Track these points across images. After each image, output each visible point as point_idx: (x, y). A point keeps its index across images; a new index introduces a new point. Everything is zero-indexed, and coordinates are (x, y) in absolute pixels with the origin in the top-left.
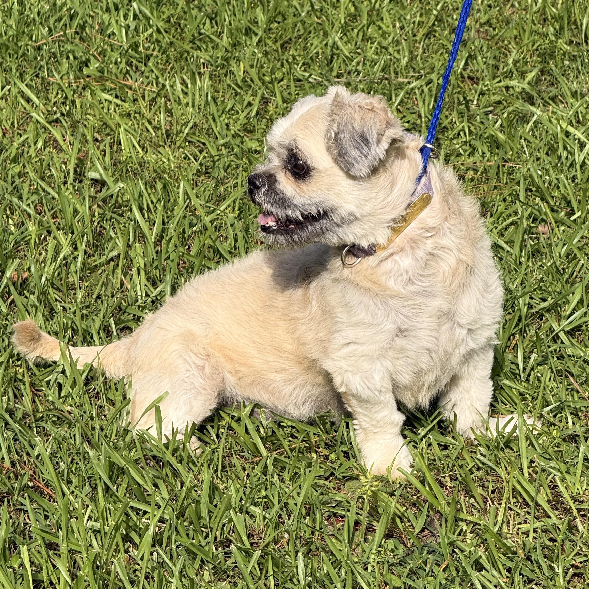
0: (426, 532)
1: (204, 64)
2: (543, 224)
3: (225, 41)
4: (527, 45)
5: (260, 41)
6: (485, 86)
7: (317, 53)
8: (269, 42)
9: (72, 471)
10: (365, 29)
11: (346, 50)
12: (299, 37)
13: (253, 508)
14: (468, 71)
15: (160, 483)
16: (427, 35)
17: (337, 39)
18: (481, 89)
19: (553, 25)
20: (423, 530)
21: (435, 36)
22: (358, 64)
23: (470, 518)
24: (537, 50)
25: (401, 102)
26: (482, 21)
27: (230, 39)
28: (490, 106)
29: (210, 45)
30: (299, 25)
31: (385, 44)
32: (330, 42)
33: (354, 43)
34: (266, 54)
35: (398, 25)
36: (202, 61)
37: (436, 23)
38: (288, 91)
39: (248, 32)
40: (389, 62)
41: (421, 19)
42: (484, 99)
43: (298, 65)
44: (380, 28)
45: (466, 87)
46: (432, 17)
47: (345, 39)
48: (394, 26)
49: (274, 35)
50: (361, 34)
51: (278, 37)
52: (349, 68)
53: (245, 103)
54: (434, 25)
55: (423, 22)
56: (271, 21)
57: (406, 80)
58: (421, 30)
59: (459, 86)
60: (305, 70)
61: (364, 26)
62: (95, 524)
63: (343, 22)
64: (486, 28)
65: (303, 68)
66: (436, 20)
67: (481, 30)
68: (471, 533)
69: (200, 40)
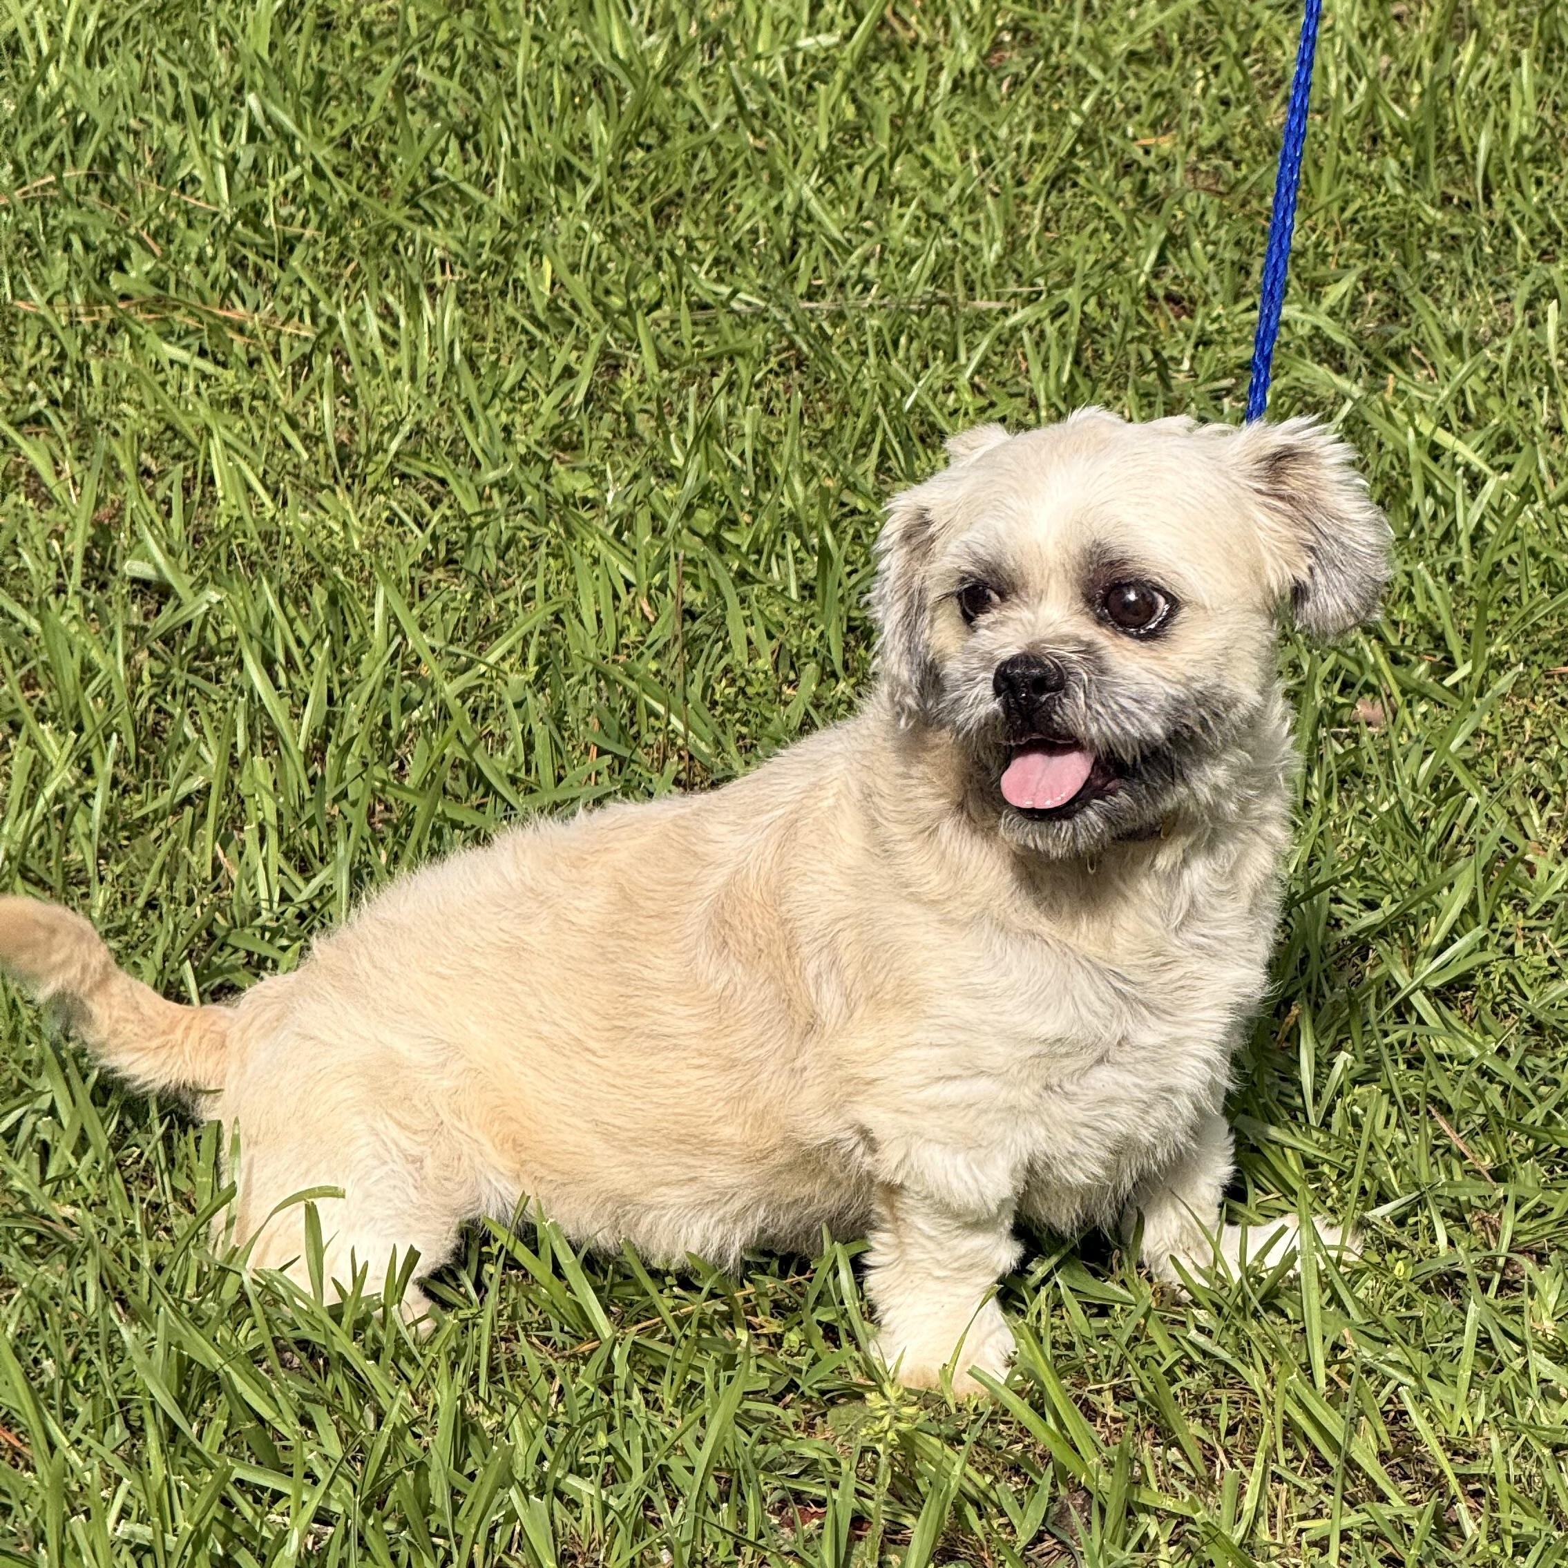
0: (1049, 1543)
1: (443, 263)
2: (1368, 697)
3: (502, 199)
4: (1326, 208)
5: (596, 199)
6: (1214, 321)
7: (754, 231)
8: (621, 200)
9: (76, 1384)
10: (885, 164)
11: (832, 223)
12: (706, 186)
13: (573, 1481)
14: (1166, 280)
15: (320, 1415)
16: (1055, 183)
17: (807, 192)
18: (1202, 329)
19: (1396, 154)
20: (1038, 1539)
21: (1075, 185)
22: (866, 261)
23: (1169, 1504)
24: (1354, 221)
25: (984, 364)
26: (1204, 143)
27: (513, 194)
28: (1225, 376)
29: (460, 211)
30: (704, 154)
31: (939, 205)
32: (790, 202)
33: (854, 205)
34: (613, 234)
35: (974, 155)
36: (437, 253)
37: (1079, 148)
38: (674, 336)
39: (565, 174)
40: (950, 255)
41: (1038, 138)
42: (1210, 357)
43: (700, 264)
44: (926, 163)
45: (1162, 323)
46: (1069, 133)
47: (830, 192)
48: (965, 158)
49: (636, 183)
50: (873, 180)
51: (646, 189)
52: (841, 273)
53: (556, 370)
54: (1072, 153)
55: (1044, 147)
56: (626, 144)
57: (996, 306)
58: (1038, 167)
59: (1141, 322)
60: (720, 280)
61: (881, 158)
62: (138, 1528)
63: (823, 145)
64: (1216, 161)
65: (714, 274)
66: (1079, 140)
67: (1203, 167)
68: (1171, 1543)
69: (432, 196)
